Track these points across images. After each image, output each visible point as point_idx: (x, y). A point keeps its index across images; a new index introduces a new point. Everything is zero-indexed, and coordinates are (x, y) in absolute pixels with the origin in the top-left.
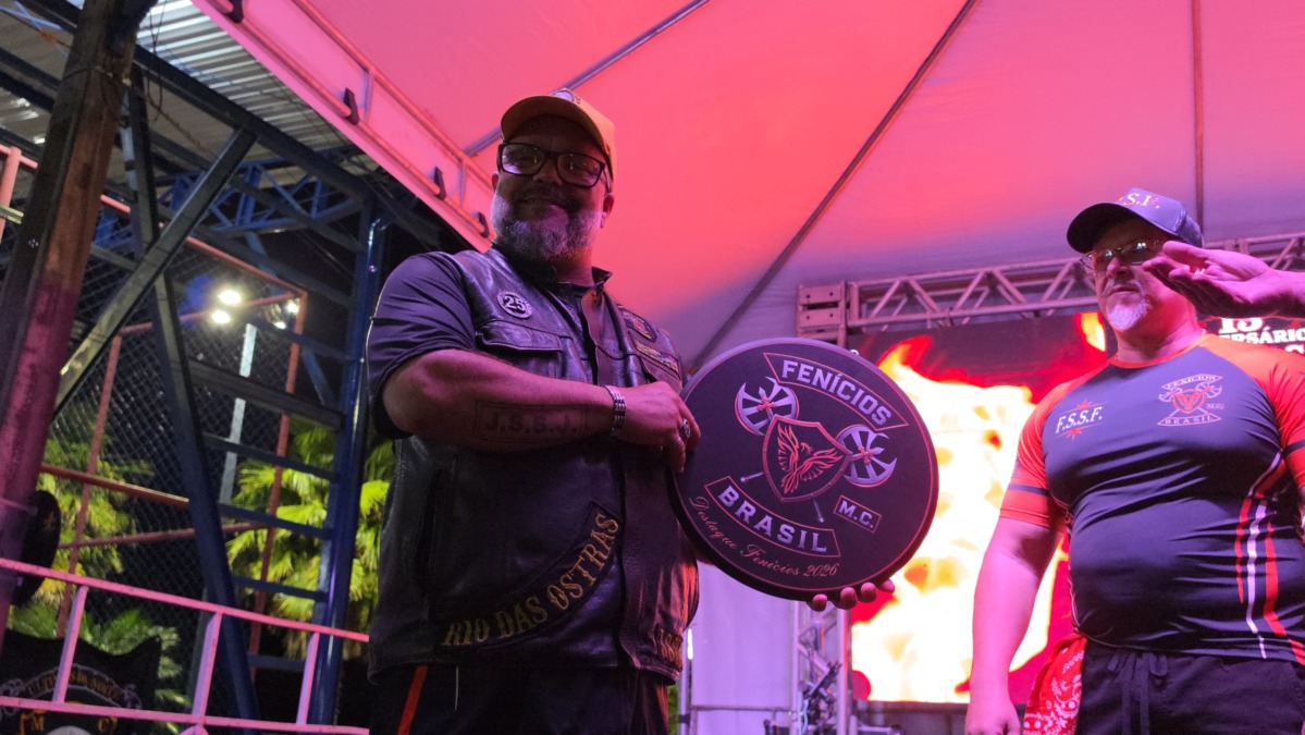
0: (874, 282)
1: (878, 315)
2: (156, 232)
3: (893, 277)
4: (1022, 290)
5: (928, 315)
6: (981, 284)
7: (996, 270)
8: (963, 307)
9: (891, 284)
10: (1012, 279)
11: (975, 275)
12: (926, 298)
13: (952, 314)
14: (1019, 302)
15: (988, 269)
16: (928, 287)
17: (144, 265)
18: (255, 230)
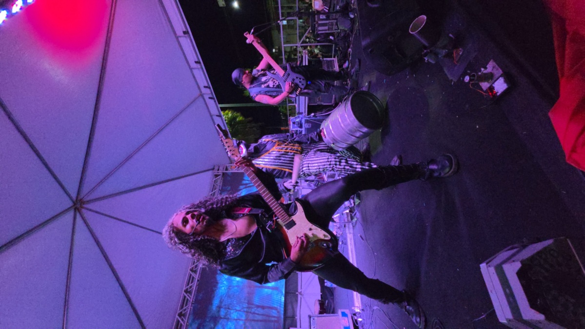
0: (175, 323)
1: (184, 323)
3: (175, 317)
4: (192, 283)
5: (190, 307)
6: (186, 293)
7: (184, 289)
8: (190, 298)
9: (177, 318)
10: (188, 285)
11: (183, 294)
12: (184, 308)
13: (191, 301)
14: (194, 284)
15: (183, 291)
16: (182, 307)
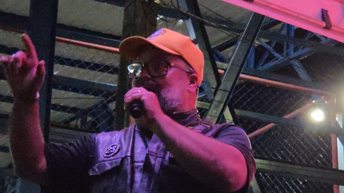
2: (218, 77)
17: (215, 103)
18: (297, 58)
